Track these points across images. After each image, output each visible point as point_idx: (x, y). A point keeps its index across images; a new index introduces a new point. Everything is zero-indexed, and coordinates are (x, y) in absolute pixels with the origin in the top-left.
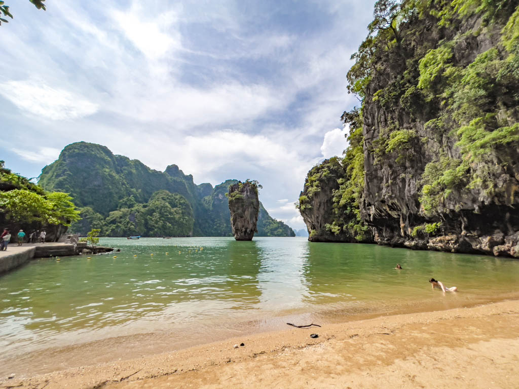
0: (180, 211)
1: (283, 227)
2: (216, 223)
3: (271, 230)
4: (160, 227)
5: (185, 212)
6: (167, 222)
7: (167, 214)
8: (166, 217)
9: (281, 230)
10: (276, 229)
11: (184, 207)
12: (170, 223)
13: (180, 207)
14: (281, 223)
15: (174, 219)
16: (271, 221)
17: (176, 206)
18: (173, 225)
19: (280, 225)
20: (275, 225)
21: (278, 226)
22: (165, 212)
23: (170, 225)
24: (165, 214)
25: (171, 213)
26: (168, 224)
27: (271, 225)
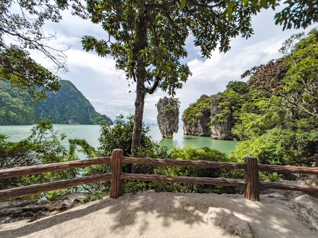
0: (22, 102)
1: (105, 118)
2: (50, 113)
3: (97, 120)
4: (4, 116)
5: (27, 103)
6: (10, 111)
7: (10, 103)
8: (8, 106)
9: (104, 121)
10: (101, 120)
11: (25, 98)
12: (14, 112)
13: (20, 98)
14: (104, 116)
15: (18, 109)
16: (97, 114)
17: (16, 97)
18: (17, 114)
19: (103, 117)
20: (100, 117)
21: (102, 118)
22: (6, 101)
23: (15, 114)
24: (7, 103)
25: (12, 103)
26: (12, 113)
27: (97, 117)
